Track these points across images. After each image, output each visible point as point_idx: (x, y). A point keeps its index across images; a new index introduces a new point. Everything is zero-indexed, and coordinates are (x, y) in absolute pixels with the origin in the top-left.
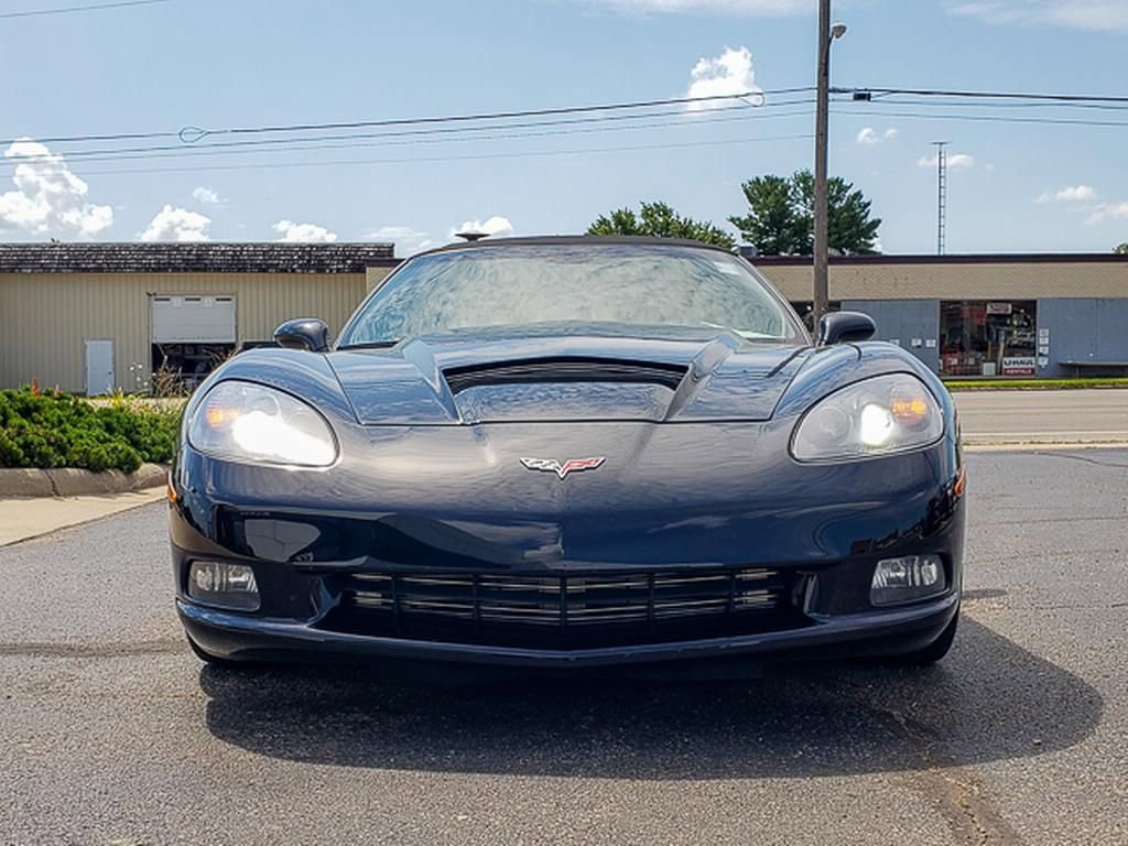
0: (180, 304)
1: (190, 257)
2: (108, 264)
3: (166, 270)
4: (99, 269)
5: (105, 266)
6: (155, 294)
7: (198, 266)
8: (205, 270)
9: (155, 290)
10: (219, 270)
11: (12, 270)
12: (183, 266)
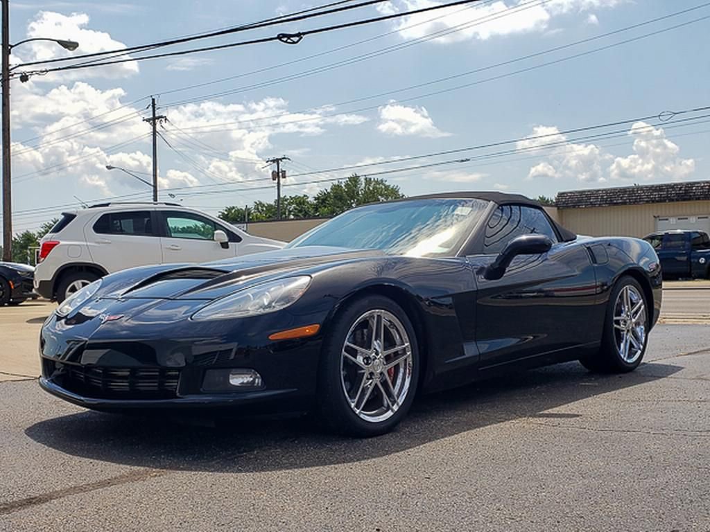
0: (674, 223)
1: (681, 192)
2: (630, 200)
3: (665, 201)
4: (624, 203)
5: (628, 201)
6: (658, 217)
7: (686, 197)
8: (689, 200)
9: (659, 214)
10: (699, 199)
11: (574, 207)
12: (676, 197)
